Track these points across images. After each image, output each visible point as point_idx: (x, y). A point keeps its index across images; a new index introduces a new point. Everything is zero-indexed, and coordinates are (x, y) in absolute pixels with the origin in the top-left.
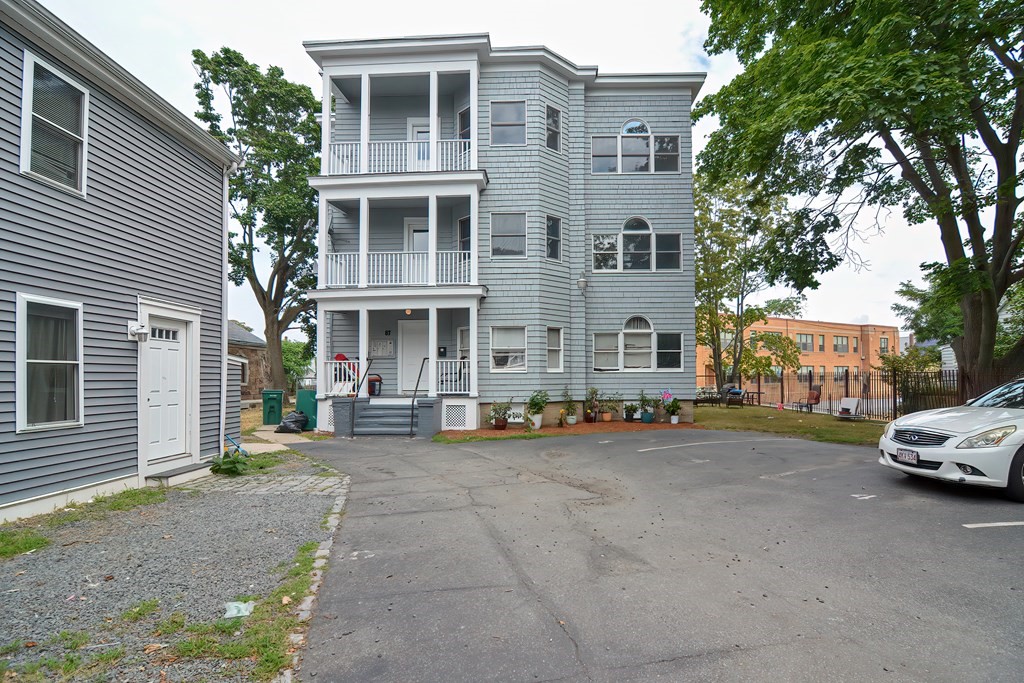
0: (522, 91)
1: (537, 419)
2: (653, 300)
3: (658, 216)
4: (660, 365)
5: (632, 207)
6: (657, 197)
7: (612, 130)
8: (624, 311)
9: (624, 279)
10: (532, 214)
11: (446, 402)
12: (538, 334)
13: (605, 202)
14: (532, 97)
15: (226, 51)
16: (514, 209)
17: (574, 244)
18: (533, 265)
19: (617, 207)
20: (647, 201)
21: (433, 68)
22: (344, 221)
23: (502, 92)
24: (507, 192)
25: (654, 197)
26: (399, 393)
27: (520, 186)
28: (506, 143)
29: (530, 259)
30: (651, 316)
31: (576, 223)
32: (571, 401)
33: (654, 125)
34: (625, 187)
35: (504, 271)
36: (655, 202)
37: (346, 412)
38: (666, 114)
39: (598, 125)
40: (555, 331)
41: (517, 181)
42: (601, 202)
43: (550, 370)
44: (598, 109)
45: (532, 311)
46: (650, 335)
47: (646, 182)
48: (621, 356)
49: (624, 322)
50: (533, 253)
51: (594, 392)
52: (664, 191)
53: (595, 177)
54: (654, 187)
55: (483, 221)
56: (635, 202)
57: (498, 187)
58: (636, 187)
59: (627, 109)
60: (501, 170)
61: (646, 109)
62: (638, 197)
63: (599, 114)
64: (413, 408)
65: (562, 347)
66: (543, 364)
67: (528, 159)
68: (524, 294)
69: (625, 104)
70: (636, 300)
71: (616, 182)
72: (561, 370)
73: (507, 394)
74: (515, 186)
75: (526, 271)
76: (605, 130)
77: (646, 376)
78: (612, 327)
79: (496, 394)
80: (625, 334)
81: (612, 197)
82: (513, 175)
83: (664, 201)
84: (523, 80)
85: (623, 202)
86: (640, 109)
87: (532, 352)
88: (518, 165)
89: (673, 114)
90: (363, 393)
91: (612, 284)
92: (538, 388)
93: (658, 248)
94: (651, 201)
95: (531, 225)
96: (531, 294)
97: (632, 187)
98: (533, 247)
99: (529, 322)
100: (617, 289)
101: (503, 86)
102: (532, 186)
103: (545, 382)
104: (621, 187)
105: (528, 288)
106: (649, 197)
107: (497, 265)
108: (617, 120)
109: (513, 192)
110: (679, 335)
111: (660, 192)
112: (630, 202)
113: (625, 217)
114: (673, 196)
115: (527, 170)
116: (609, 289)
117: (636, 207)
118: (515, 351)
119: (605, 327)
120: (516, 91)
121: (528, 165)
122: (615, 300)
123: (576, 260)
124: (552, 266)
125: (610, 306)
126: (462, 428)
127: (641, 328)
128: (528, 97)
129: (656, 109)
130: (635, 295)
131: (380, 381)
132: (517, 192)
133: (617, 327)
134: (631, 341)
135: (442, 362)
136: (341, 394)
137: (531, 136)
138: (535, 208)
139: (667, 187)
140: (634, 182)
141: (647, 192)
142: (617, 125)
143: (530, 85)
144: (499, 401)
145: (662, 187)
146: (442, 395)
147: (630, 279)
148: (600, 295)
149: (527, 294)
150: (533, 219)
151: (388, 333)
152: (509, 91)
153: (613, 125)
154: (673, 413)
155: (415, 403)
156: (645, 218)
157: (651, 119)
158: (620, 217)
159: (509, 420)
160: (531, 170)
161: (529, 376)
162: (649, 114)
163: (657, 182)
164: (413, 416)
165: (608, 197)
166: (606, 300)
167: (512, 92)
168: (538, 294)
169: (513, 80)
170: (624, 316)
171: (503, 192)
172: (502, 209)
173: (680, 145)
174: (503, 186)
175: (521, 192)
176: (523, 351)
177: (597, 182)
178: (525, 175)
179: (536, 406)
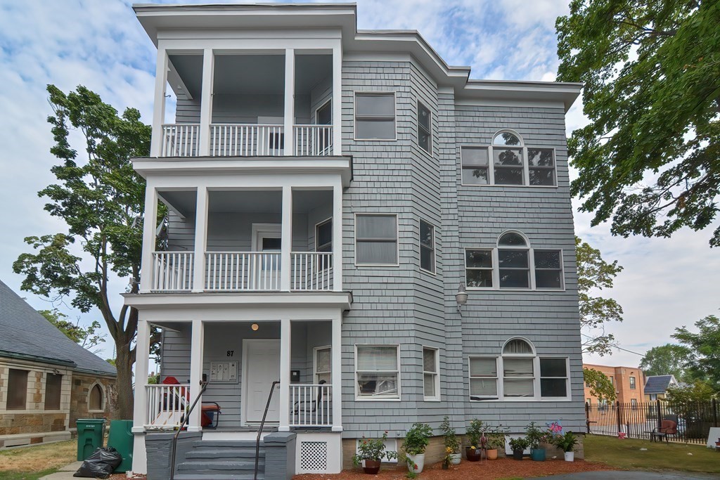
0: (391, 83)
1: (419, 460)
2: (534, 321)
3: (535, 231)
4: (543, 394)
5: (507, 220)
6: (533, 210)
7: (483, 141)
8: (502, 332)
9: (502, 297)
10: (405, 216)
11: (302, 438)
12: (413, 354)
13: (478, 214)
14: (402, 89)
15: (82, 90)
16: (383, 210)
17: (447, 256)
18: (407, 274)
19: (491, 219)
20: (522, 215)
21: (290, 47)
22: (183, 225)
23: (368, 82)
24: (375, 191)
25: (529, 210)
26: (243, 424)
27: (389, 185)
28: (372, 138)
29: (402, 267)
30: (533, 338)
31: (449, 234)
32: (453, 435)
33: (527, 136)
34: (498, 199)
35: (372, 280)
36: (531, 215)
37: (165, 454)
38: (539, 126)
39: (467, 135)
40: (429, 353)
41: (386, 179)
42: (473, 214)
43: (427, 399)
44: (467, 119)
45: (406, 327)
46: (531, 360)
47: (521, 195)
48: (500, 383)
49: (503, 344)
50: (407, 260)
51: (477, 425)
52: (541, 205)
53: (465, 189)
54: (529, 200)
55: (347, 222)
56: (509, 215)
57: (364, 185)
58: (511, 200)
59: (497, 120)
60: (367, 167)
61: (518, 120)
62: (513, 210)
63: (469, 124)
64: (258, 445)
65: (438, 371)
66: (420, 391)
67: (398, 155)
68: (396, 307)
69: (495, 114)
70: (515, 321)
71: (488, 194)
72: (437, 398)
73: (377, 427)
74: (383, 185)
75: (398, 280)
76: (474, 140)
77: (530, 405)
78: (489, 350)
79: (363, 427)
80: (505, 359)
81: (485, 209)
82: (382, 173)
83: (541, 216)
84: (392, 71)
85: (497, 215)
86: (511, 120)
87: (407, 376)
88: (387, 161)
89: (546, 126)
90: (194, 426)
91: (489, 303)
92: (415, 420)
93: (537, 264)
94: (527, 215)
95: (402, 228)
96: (405, 307)
97: (506, 199)
98: (406, 254)
99: (402, 340)
100: (494, 308)
101: (369, 76)
102: (403, 185)
103: (422, 412)
104: (494, 199)
105: (401, 300)
106: (524, 210)
107: (363, 273)
108: (488, 130)
109: (382, 191)
110: (563, 360)
111: (536, 205)
112: (505, 215)
113: (499, 230)
114: (550, 211)
115: (398, 167)
116: (485, 308)
117: (511, 220)
118: (385, 375)
119: (482, 350)
120: (384, 83)
121: (399, 161)
122: (492, 320)
123: (450, 274)
124: (425, 276)
125: (486, 326)
126: (322, 471)
127: (519, 352)
128: (397, 89)
129: (528, 120)
130: (514, 315)
131: (218, 409)
132: (386, 191)
133: (495, 350)
134: (510, 367)
135: (296, 388)
136: (165, 427)
137: (402, 130)
138: (407, 210)
139: (543, 200)
140: (508, 194)
141: (522, 205)
142: (487, 135)
143: (399, 77)
144: (367, 435)
145: (538, 200)
146: (296, 428)
147: (507, 297)
148: (476, 314)
149: (399, 307)
150: (406, 222)
151: (230, 353)
152: (376, 83)
153: (483, 135)
154: (569, 449)
155: (262, 439)
156: (521, 233)
157: (523, 131)
158: (494, 230)
159: (383, 460)
160: (402, 167)
161: (403, 405)
162: (521, 126)
163: (532, 195)
164: (257, 457)
165: (480, 209)
166: (482, 320)
167: (379, 82)
168: (412, 307)
169: (380, 70)
170: (503, 338)
171: (370, 191)
172: (369, 210)
173: (555, 158)
174: (370, 185)
175: (390, 191)
176: (394, 375)
177: (468, 193)
178: (396, 173)
179: (415, 442)
